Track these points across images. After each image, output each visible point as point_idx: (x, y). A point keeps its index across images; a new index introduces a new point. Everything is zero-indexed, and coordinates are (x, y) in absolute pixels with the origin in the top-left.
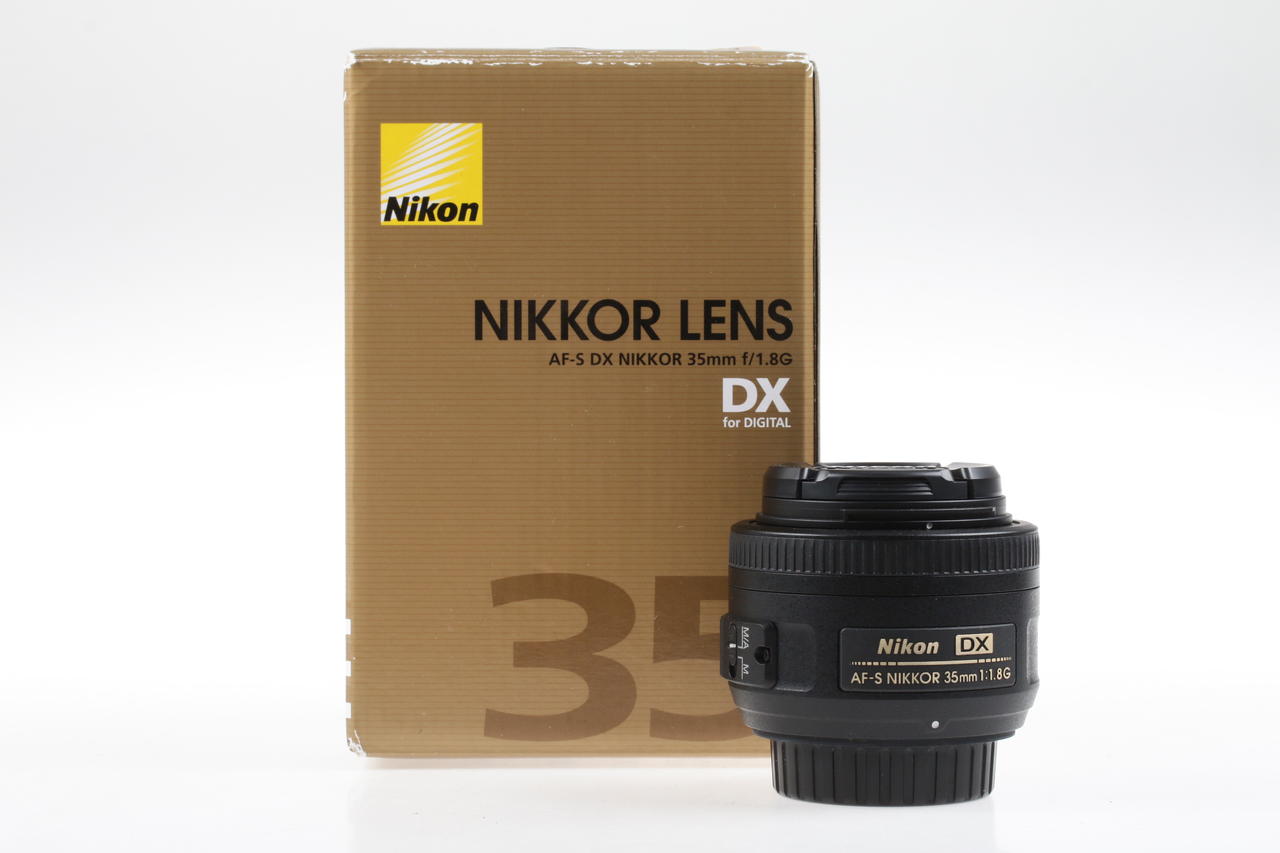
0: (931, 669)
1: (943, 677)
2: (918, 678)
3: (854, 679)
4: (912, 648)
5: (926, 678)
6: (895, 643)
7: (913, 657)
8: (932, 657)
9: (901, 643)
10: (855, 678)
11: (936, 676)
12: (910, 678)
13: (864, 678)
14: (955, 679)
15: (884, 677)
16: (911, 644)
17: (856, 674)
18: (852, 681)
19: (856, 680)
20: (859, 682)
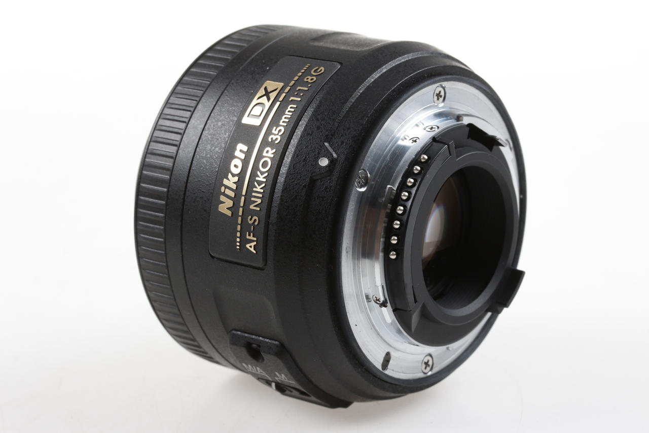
0: (259, 156)
1: (272, 144)
2: (262, 173)
3: (252, 249)
4: (233, 175)
5: (265, 164)
6: (224, 194)
7: (241, 176)
8: (248, 154)
9: (226, 187)
10: (251, 247)
11: (267, 152)
12: (260, 183)
13: (251, 238)
14: (280, 131)
15: (253, 213)
16: (230, 176)
17: (248, 246)
18: (255, 252)
19: (253, 247)
20: (255, 243)
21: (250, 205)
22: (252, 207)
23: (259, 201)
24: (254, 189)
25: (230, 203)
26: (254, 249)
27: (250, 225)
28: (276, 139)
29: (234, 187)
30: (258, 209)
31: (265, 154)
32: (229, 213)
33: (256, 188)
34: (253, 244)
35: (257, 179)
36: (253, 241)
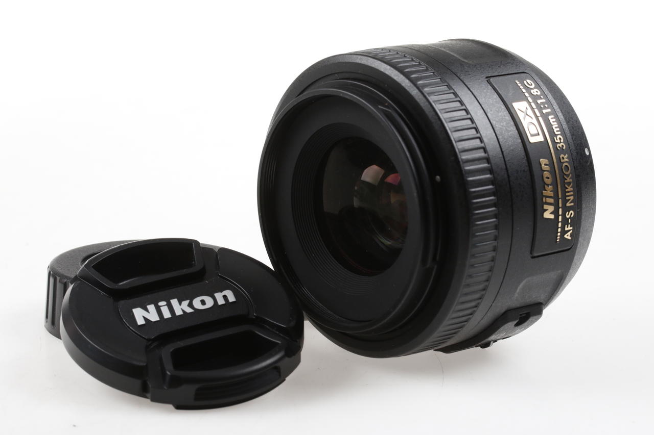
0: (560, 163)
2: (568, 176)
3: (569, 237)
5: (566, 168)
6: (546, 203)
7: (554, 183)
8: (551, 165)
9: (546, 197)
10: (567, 236)
11: (563, 158)
12: (569, 184)
13: (569, 228)
15: (569, 208)
16: (546, 187)
17: (565, 236)
19: (569, 235)
21: (567, 203)
22: (568, 204)
23: (572, 198)
24: (567, 190)
25: (551, 208)
27: (568, 219)
28: (563, 146)
29: (552, 194)
30: (572, 204)
31: (562, 161)
32: (552, 216)
33: (567, 188)
34: (569, 233)
35: (566, 181)
36: (570, 230)
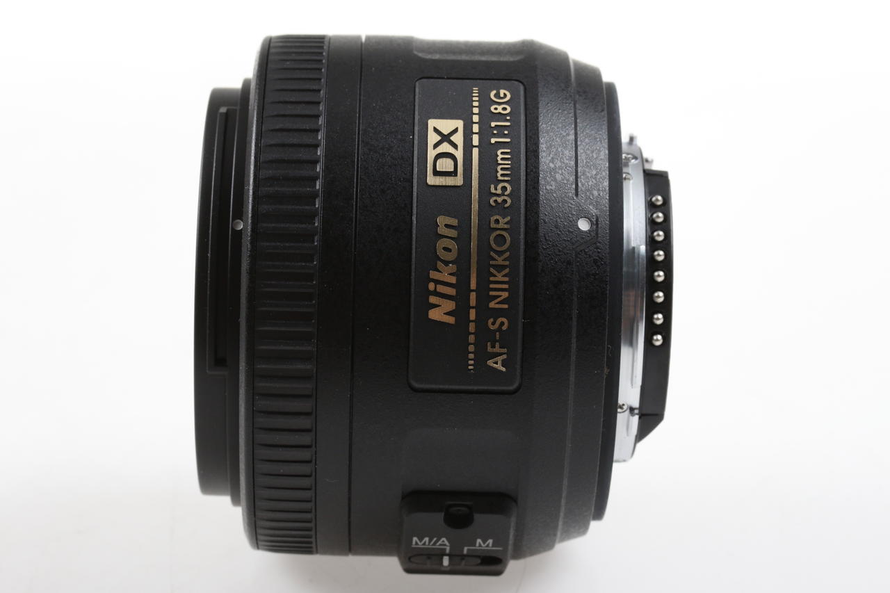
0: (486, 230)
1: (500, 210)
2: (500, 253)
3: (499, 367)
4: (446, 263)
5: (500, 240)
6: (436, 293)
7: (461, 262)
8: (464, 227)
9: (437, 282)
10: (495, 363)
13: (497, 349)
14: (504, 189)
16: (440, 265)
17: (490, 363)
18: (504, 369)
19: (499, 363)
20: (505, 356)
21: (490, 302)
22: (493, 305)
23: (505, 295)
24: (492, 279)
25: (449, 305)
26: (502, 366)
27: (494, 331)
28: (504, 201)
29: (452, 280)
30: (506, 306)
31: (493, 225)
32: (451, 320)
33: (495, 276)
34: (499, 359)
35: (493, 262)
36: (501, 354)
